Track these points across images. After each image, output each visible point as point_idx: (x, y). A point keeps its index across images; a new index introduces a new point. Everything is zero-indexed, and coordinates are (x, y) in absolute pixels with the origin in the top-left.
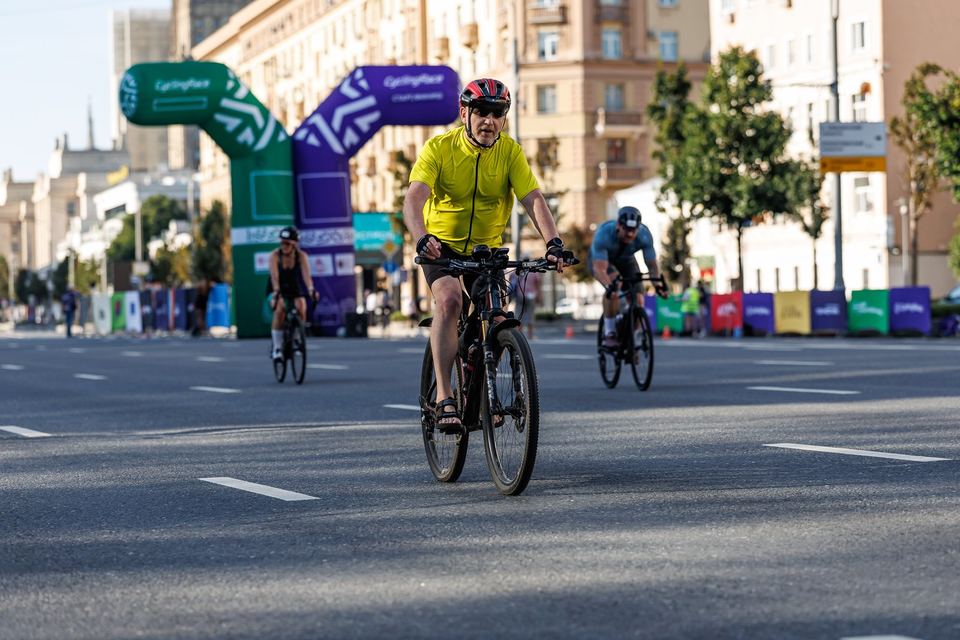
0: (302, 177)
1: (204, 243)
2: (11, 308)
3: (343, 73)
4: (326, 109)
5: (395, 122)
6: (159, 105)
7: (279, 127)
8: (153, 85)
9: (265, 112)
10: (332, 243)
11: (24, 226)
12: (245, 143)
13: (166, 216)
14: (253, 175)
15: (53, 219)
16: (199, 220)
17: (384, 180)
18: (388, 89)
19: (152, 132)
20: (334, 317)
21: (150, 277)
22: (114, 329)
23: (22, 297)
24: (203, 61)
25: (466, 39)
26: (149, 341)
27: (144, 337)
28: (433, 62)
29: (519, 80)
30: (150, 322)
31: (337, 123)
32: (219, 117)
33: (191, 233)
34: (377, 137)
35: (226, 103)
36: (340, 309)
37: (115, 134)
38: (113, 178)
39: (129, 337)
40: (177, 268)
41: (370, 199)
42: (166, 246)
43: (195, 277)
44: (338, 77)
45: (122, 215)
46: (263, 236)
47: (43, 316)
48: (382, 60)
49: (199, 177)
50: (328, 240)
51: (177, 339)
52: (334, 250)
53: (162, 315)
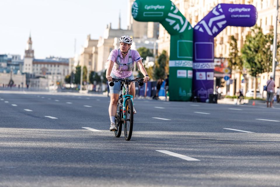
0: (196, 43)
1: (158, 66)
2: (87, 85)
3: (214, 6)
4: (207, 19)
5: (231, 25)
6: (146, 14)
7: (189, 24)
8: (144, 7)
9: (184, 19)
10: (206, 68)
11: (94, 55)
12: (176, 29)
13: (145, 55)
14: (178, 41)
15: (104, 54)
16: (157, 57)
17: (226, 46)
18: (230, 12)
19: (142, 24)
20: (205, 95)
23: (91, 81)
27: (136, 98)
28: (246, 3)
29: (278, 12)
30: (138, 93)
31: (210, 24)
32: (167, 20)
33: (154, 62)
34: (224, 30)
35: (170, 15)
36: (208, 93)
37: (128, 24)
41: (220, 53)
43: (154, 78)
44: (211, 7)
46: (181, 64)
47: (99, 89)
48: (228, 2)
49: (158, 41)
50: (204, 67)
51: (147, 100)
52: (206, 71)
53: (142, 91)
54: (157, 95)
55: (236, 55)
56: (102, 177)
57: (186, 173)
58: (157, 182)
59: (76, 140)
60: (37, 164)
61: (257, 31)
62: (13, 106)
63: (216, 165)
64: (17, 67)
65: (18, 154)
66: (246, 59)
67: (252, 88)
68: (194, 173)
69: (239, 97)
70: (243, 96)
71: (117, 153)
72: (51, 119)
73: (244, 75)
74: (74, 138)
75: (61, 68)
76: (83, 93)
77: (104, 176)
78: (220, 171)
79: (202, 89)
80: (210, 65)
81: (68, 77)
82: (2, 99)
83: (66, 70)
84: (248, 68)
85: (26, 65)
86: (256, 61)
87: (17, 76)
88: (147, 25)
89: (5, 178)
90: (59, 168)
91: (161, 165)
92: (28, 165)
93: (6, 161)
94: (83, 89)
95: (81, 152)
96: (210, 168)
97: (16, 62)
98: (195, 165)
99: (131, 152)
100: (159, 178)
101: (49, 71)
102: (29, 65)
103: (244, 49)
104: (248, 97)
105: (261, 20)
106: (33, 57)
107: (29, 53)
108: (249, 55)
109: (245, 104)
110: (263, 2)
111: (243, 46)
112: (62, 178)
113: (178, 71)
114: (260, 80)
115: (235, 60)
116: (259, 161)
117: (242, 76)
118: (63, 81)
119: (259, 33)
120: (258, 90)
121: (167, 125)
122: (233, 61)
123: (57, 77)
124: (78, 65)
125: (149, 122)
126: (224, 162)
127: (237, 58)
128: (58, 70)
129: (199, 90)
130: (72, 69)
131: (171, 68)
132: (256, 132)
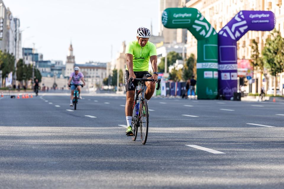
0: (221, 47)
1: (187, 68)
2: (123, 86)
3: (236, 13)
4: (230, 25)
5: (252, 30)
6: (174, 22)
7: (214, 30)
8: (173, 15)
9: (209, 25)
10: (230, 69)
12: (202, 35)
13: (175, 58)
14: (205, 45)
16: (186, 60)
17: (248, 49)
18: (251, 18)
19: (172, 31)
20: (230, 94)
21: (169, 78)
22: (157, 95)
24: (190, 7)
25: (277, 3)
26: (168, 99)
27: (167, 98)
28: (266, 10)
30: (169, 93)
31: (233, 29)
32: (194, 26)
33: (183, 64)
34: (246, 34)
35: (196, 22)
36: (232, 91)
37: (159, 31)
38: (158, 45)
39: (162, 97)
40: (178, 75)
41: (243, 55)
42: (175, 68)
43: (184, 79)
44: (234, 14)
45: (161, 58)
46: (207, 66)
48: (249, 9)
49: (186, 46)
50: (229, 68)
51: (177, 99)
52: (230, 71)
53: (173, 91)
54: (186, 94)
55: (257, 56)
56: (136, 170)
57: (212, 165)
58: (186, 173)
59: (112, 137)
60: (77, 160)
61: (276, 34)
62: (56, 107)
63: (240, 157)
64: (60, 72)
65: (60, 151)
66: (266, 60)
67: (273, 86)
68: (220, 165)
69: (260, 95)
70: (264, 93)
71: (150, 148)
72: (91, 118)
73: (265, 75)
74: (111, 135)
75: (100, 72)
76: (120, 94)
77: (138, 169)
78: (244, 163)
79: (227, 88)
80: (234, 66)
81: (106, 80)
82: (47, 101)
83: (104, 73)
84: (268, 68)
85: (68, 70)
86: (275, 62)
87: (60, 80)
88: (176, 31)
89: (48, 173)
90: (97, 163)
91: (189, 158)
92: (69, 160)
93: (49, 157)
94: (120, 90)
95: (117, 147)
96: (234, 160)
97: (59, 67)
98: (221, 158)
99: (163, 147)
100: (188, 170)
101: (89, 75)
102: (71, 70)
103: (264, 51)
104: (269, 95)
105: (279, 24)
106: (74, 62)
107: (71, 58)
108: (269, 56)
109: (266, 101)
110: (281, 9)
111: (264, 49)
112: (100, 171)
113: (205, 72)
114: (280, 79)
115: (257, 61)
116: (279, 153)
117: (263, 75)
118: (102, 83)
119: (278, 36)
120: (277, 88)
121: (195, 122)
122: (255, 62)
123: (96, 80)
124: (115, 69)
125: (179, 119)
126: (247, 154)
127: (258, 59)
128: (97, 73)
129: (224, 89)
130: (109, 73)
131: (198, 70)
132: (277, 126)
